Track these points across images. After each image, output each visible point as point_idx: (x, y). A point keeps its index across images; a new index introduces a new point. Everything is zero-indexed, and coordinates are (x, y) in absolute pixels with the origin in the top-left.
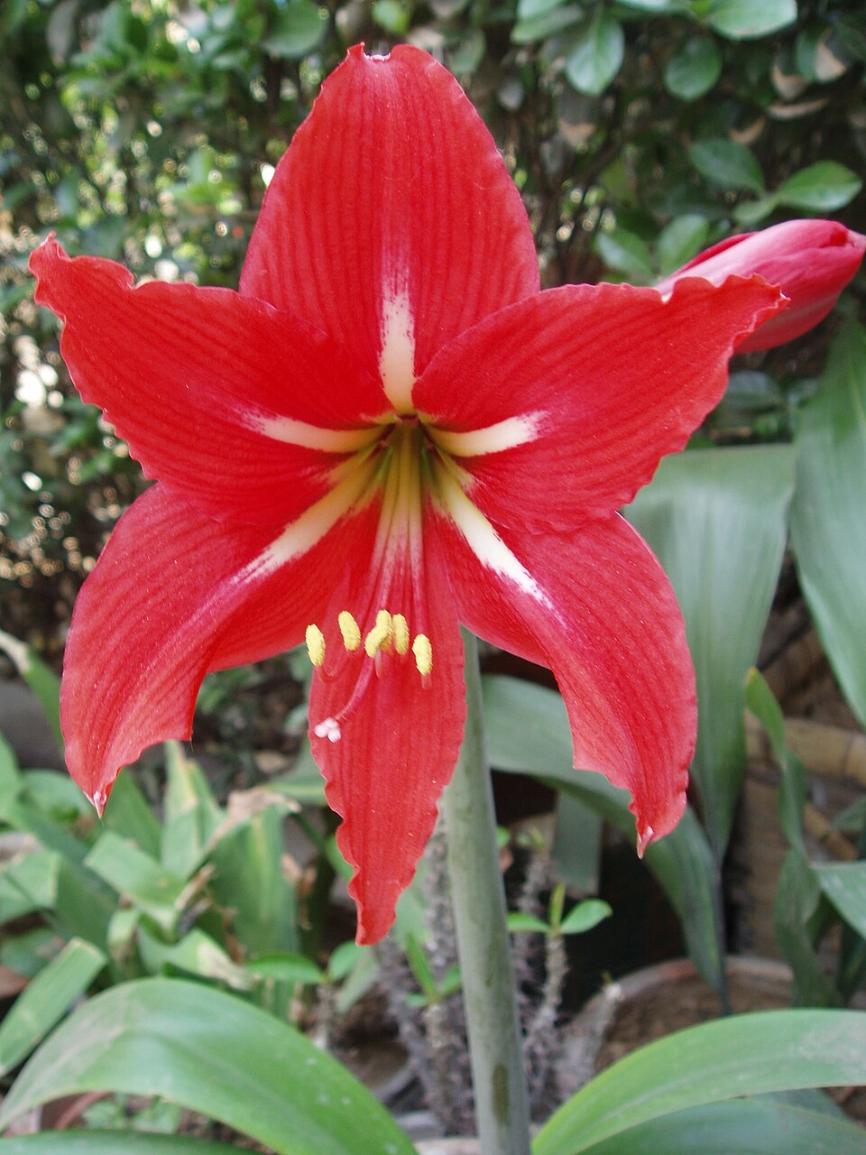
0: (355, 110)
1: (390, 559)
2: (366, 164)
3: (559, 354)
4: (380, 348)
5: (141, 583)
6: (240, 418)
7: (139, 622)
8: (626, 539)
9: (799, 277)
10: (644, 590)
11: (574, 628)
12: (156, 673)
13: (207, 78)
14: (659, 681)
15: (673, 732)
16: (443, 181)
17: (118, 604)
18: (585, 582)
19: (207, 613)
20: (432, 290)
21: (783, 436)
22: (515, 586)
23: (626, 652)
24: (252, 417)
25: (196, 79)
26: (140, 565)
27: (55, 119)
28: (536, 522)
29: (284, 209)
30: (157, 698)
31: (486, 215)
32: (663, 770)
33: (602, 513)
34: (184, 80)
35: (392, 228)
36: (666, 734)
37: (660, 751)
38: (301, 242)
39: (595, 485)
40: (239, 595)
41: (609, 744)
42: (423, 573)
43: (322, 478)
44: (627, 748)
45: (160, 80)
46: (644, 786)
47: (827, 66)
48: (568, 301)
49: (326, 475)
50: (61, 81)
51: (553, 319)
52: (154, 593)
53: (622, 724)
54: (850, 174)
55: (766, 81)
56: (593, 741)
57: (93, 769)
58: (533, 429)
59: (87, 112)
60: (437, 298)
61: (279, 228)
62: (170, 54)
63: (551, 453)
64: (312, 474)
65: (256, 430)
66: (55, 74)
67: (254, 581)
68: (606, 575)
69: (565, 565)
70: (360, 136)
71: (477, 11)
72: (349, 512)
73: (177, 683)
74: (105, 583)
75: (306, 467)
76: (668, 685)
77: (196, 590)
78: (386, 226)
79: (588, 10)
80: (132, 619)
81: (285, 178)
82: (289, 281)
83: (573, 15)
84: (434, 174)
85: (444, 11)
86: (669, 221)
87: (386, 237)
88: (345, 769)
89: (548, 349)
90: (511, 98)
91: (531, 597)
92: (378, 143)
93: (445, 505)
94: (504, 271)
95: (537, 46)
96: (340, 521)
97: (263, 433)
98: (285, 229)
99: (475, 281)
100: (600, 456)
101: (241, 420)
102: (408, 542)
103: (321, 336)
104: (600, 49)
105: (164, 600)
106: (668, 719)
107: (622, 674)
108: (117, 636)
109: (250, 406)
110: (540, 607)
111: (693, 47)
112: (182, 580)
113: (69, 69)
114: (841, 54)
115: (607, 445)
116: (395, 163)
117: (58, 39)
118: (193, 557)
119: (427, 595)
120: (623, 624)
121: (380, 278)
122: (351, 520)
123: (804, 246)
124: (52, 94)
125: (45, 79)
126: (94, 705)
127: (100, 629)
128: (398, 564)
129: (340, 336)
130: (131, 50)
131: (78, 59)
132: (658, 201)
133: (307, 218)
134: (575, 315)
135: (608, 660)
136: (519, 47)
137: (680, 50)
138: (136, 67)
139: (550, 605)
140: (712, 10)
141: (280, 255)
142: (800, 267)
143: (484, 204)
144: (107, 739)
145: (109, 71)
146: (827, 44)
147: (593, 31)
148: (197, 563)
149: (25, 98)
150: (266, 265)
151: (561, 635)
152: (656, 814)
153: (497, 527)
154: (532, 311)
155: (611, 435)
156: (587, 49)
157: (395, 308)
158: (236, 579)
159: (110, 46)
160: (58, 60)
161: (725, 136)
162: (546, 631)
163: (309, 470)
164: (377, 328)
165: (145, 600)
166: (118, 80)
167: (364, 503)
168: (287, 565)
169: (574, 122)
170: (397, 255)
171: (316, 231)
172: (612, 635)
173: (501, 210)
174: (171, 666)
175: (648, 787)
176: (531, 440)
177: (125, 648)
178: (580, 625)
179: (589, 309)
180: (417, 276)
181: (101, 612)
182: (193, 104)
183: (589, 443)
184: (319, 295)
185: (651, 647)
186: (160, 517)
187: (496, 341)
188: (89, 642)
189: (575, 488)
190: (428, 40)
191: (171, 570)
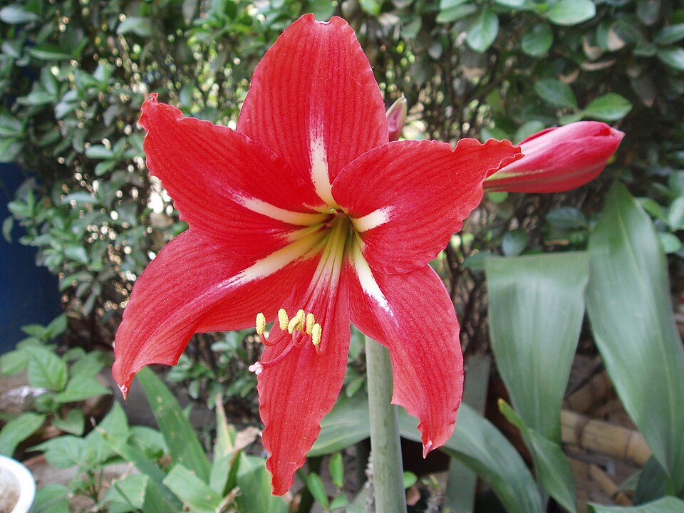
0: (301, 44)
1: (319, 286)
2: (304, 70)
3: (399, 175)
4: (311, 168)
5: (168, 280)
6: (231, 195)
7: (162, 301)
8: (433, 280)
9: (581, 152)
10: (440, 309)
11: (403, 328)
12: (165, 328)
13: (268, 35)
14: (444, 360)
15: (449, 388)
16: (342, 81)
17: (154, 290)
18: (411, 303)
19: (200, 301)
20: (334, 138)
21: (581, 246)
22: (377, 303)
23: (428, 343)
24: (238, 196)
25: (261, 35)
26: (170, 271)
27: (182, 53)
28: (389, 267)
29: (260, 89)
30: (160, 341)
31: (362, 98)
32: (442, 410)
33: (419, 263)
34: (255, 35)
35: (315, 103)
36: (445, 390)
37: (441, 400)
38: (268, 106)
39: (417, 248)
40: (220, 294)
41: (411, 392)
42: (335, 295)
43: (282, 237)
44: (422, 396)
45: (241, 34)
46: (430, 417)
47: (614, 42)
48: (404, 147)
49: (284, 235)
50: (187, 33)
51: (396, 157)
52: (173, 287)
53: (421, 382)
54: (625, 101)
55: (580, 49)
56: (403, 389)
57: (125, 373)
58: (388, 216)
59: (201, 51)
60: (337, 141)
61: (257, 99)
62: (248, 21)
63: (396, 229)
64: (275, 233)
65: (240, 203)
66: (184, 30)
67: (231, 287)
68: (422, 300)
69: (402, 293)
70: (302, 56)
71: (418, 5)
72: (299, 258)
73: (173, 335)
74: (149, 279)
75: (271, 228)
76: (448, 363)
77: (196, 289)
78: (312, 102)
79: (479, 6)
80: (159, 299)
81: (261, 74)
82: (260, 126)
83: (470, 9)
84: (339, 77)
85: (400, 5)
86: (524, 123)
87: (312, 108)
88: (273, 398)
89: (394, 172)
90: (435, 53)
91: (383, 310)
92: (312, 60)
93: (353, 260)
94: (371, 128)
95: (452, 24)
96: (292, 262)
97: (244, 205)
98: (260, 99)
99: (356, 133)
100: (420, 232)
101: (232, 197)
102: (331, 278)
103: (275, 156)
104: (485, 28)
105: (178, 291)
106: (447, 382)
107: (424, 354)
108: (151, 307)
109: (237, 190)
110: (387, 315)
111: (538, 29)
112: (190, 282)
113: (192, 27)
114: (622, 37)
115: (423, 226)
116: (320, 71)
117: (188, 10)
118: (198, 270)
119: (335, 306)
120: (428, 327)
121: (308, 129)
122: (300, 263)
123: (585, 135)
124: (182, 40)
125: (179, 32)
126: (132, 340)
127: (143, 302)
128: (323, 289)
129: (288, 158)
130: (227, 18)
131: (197, 22)
132: (517, 112)
133: (271, 95)
134: (407, 155)
135: (418, 347)
136: (441, 25)
137: (530, 29)
138: (228, 28)
139: (392, 315)
140: (548, 9)
141: (257, 112)
142: (582, 146)
143: (361, 93)
144: (134, 359)
145: (214, 28)
146: (615, 30)
147: (482, 17)
148: (200, 274)
149: (167, 42)
150: (250, 117)
151: (395, 331)
152: (436, 435)
153: (373, 271)
154: (385, 151)
155: (425, 220)
156: (478, 27)
157: (317, 145)
158: (221, 285)
159: (215, 16)
160: (187, 21)
161: (557, 78)
162: (388, 328)
163: (273, 230)
164: (308, 156)
165: (168, 290)
166: (219, 33)
167: (311, 255)
168: (253, 281)
169: (471, 67)
170: (317, 117)
171: (275, 101)
172: (422, 333)
173: (370, 97)
174: (172, 326)
175: (432, 419)
176: (386, 222)
177: (152, 313)
178: (406, 326)
179: (414, 152)
180: (327, 127)
181: (145, 293)
182: (259, 48)
183: (414, 225)
184: (276, 135)
185: (442, 341)
186: (184, 248)
187: (368, 166)
188: (136, 308)
189: (407, 249)
190: (389, 20)
191: (185, 276)
